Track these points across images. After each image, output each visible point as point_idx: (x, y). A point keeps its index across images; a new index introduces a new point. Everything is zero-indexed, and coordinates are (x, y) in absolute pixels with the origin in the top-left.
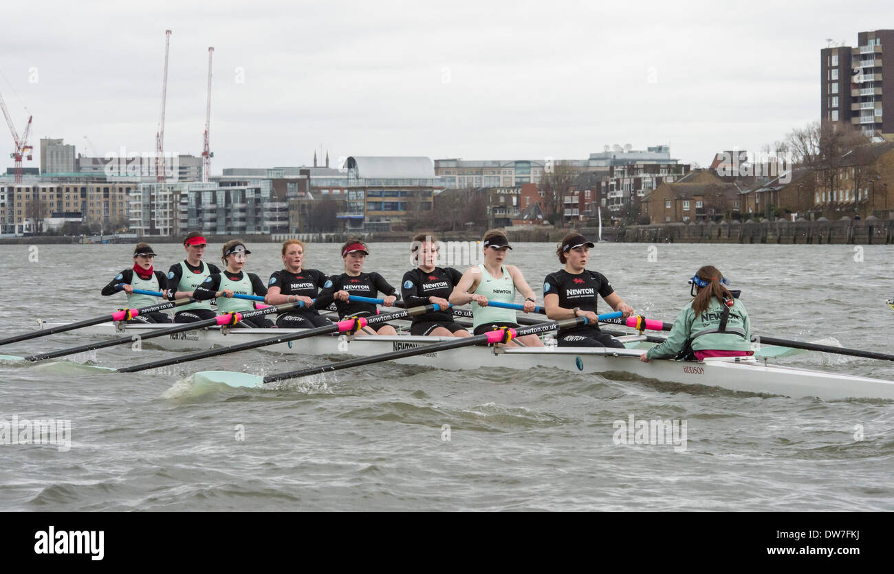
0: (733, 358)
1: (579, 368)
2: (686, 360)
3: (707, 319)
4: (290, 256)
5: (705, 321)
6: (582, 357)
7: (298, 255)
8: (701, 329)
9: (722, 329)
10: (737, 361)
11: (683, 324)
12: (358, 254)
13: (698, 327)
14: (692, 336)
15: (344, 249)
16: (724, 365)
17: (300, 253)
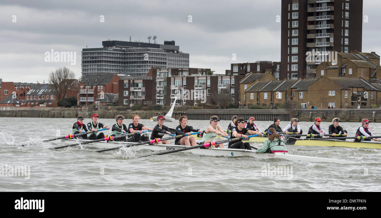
0: (283, 153)
1: (232, 155)
2: (269, 153)
3: (274, 142)
4: (135, 120)
5: (274, 143)
6: (233, 152)
7: (138, 120)
8: (273, 145)
9: (279, 144)
10: (284, 153)
11: (267, 144)
12: (162, 120)
13: (272, 145)
14: (270, 147)
15: (158, 118)
16: (281, 154)
17: (138, 119)
